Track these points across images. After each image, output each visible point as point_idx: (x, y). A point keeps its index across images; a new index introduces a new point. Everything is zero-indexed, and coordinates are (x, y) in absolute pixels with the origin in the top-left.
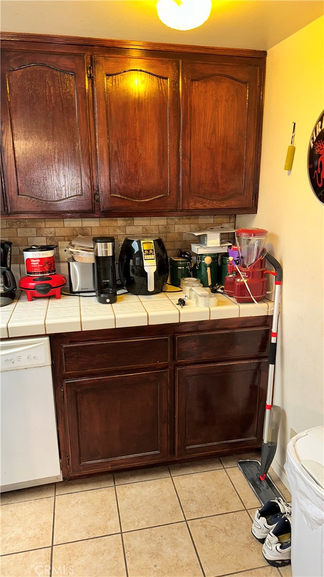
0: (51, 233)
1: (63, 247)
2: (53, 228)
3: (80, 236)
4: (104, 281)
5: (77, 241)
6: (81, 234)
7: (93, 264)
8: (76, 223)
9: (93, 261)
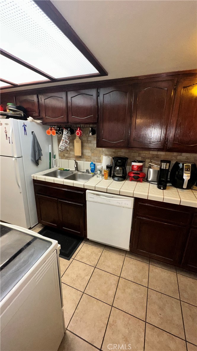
0: (144, 156)
1: (147, 162)
2: (145, 153)
3: (155, 158)
4: (162, 179)
5: (153, 160)
6: (156, 157)
7: (159, 171)
8: (155, 153)
9: (159, 169)
